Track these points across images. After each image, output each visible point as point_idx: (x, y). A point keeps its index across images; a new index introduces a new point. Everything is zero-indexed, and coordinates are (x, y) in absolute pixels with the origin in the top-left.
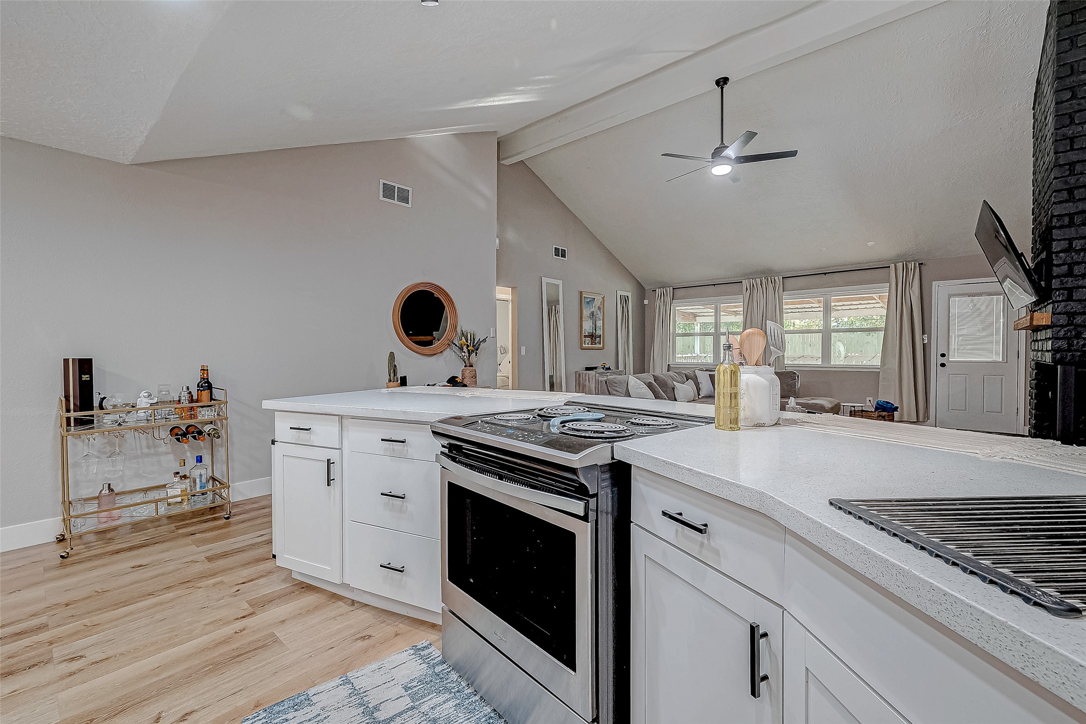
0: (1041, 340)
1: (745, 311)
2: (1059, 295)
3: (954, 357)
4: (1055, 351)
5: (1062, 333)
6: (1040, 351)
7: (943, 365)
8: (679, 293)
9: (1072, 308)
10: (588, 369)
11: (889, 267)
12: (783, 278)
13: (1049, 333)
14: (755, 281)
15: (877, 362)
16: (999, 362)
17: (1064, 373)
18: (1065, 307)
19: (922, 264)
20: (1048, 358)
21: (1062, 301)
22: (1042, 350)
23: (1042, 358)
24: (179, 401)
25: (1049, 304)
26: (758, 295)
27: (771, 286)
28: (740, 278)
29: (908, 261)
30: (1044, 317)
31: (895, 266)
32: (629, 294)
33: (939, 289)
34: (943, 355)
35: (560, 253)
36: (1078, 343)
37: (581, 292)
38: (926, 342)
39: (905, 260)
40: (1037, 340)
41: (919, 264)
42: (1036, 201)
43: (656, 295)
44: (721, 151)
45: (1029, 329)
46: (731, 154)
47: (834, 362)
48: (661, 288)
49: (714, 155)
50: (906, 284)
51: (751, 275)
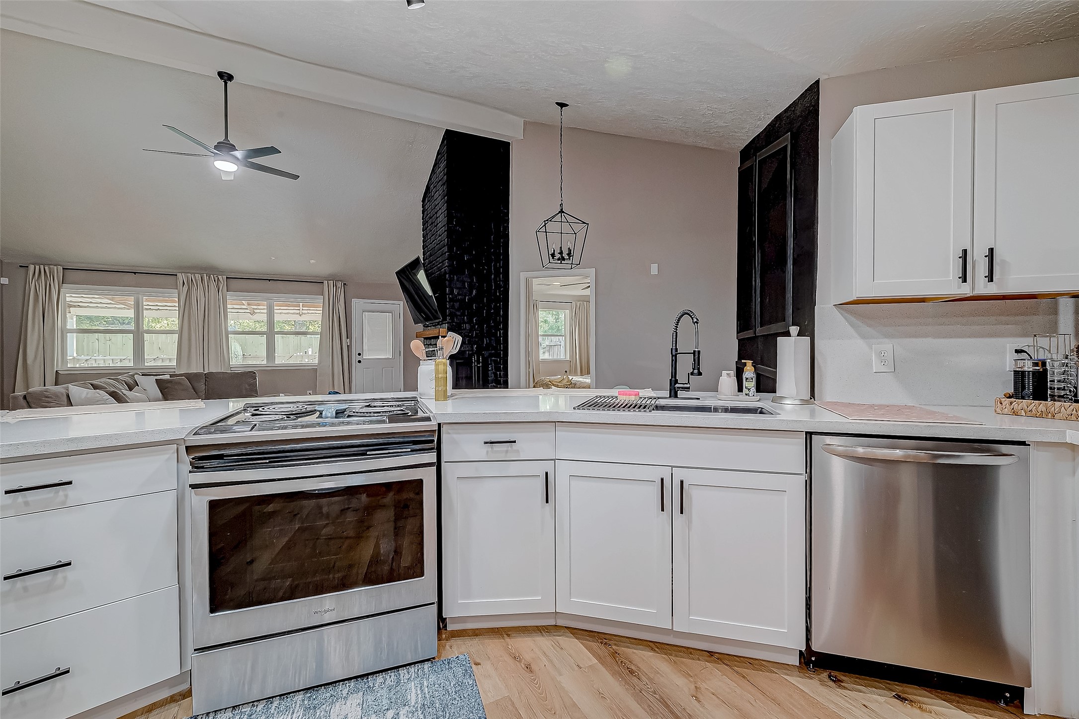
1: (182, 308)
2: (450, 319)
3: (366, 356)
7: (359, 362)
8: (74, 276)
11: (324, 283)
12: (227, 278)
14: (194, 276)
15: (314, 361)
16: (390, 359)
19: (345, 284)
21: (451, 322)
26: (198, 293)
27: (213, 285)
28: (176, 270)
29: (336, 280)
31: (328, 282)
33: (357, 304)
34: (359, 354)
38: (349, 344)
39: (334, 279)
41: (344, 284)
43: (27, 273)
44: (225, 147)
45: (423, 338)
46: (239, 154)
47: (278, 361)
48: (39, 265)
49: (216, 147)
50: (336, 296)
51: (186, 269)
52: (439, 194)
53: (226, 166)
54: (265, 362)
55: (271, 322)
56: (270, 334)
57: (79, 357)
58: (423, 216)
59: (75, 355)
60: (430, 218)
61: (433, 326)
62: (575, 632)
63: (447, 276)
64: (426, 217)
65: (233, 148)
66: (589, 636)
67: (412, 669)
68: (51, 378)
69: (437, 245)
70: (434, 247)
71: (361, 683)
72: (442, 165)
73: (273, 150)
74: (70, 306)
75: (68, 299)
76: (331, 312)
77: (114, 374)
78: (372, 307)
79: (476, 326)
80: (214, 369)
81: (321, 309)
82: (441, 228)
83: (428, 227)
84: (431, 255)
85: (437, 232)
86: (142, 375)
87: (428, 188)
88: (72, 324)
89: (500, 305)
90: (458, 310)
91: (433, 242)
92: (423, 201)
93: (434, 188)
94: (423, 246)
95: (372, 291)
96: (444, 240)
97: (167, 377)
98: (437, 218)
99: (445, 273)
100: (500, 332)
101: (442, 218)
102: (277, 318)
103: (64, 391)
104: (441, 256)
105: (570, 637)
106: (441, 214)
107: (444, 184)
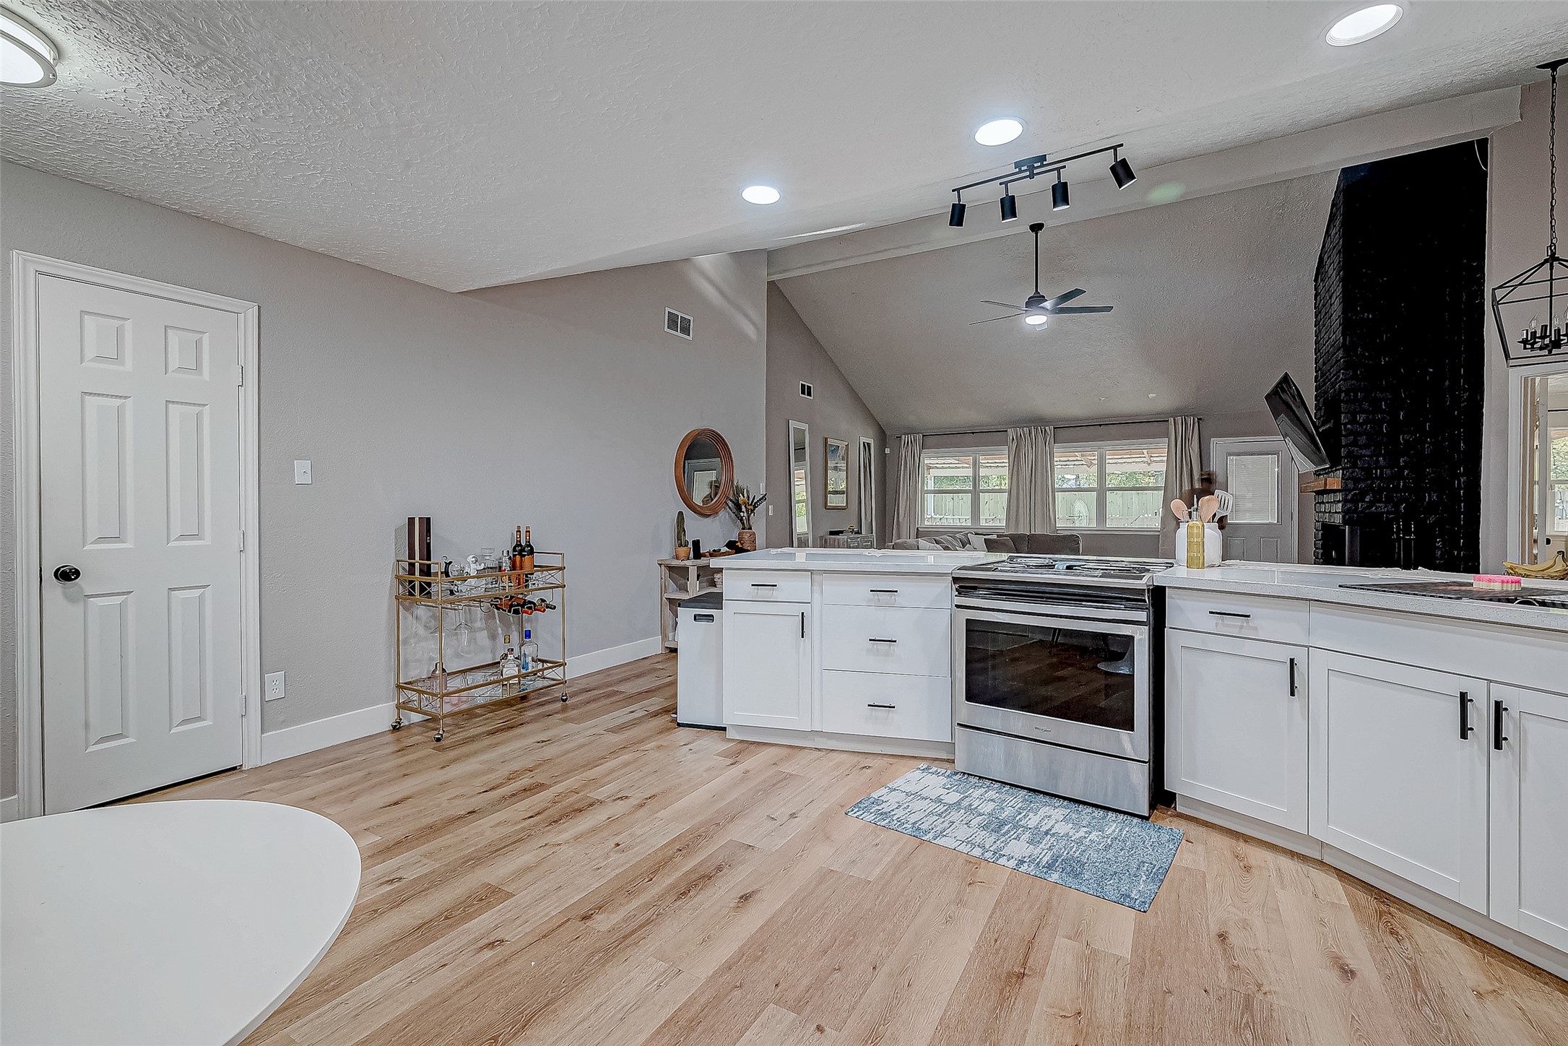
0: (1328, 502)
1: (1011, 464)
2: (1347, 463)
4: (1345, 512)
5: (1349, 497)
6: (1327, 513)
8: (930, 440)
9: (1357, 475)
10: (832, 533)
11: (1168, 421)
12: (1054, 428)
13: (1339, 496)
14: (1023, 430)
15: (1157, 524)
16: (1275, 524)
17: (1351, 532)
18: (1352, 473)
19: (1201, 419)
20: (1338, 519)
21: (1350, 468)
22: (1330, 512)
23: (1330, 519)
24: (500, 567)
25: (1339, 470)
26: (1026, 448)
27: (1040, 437)
28: (1004, 426)
29: (1187, 416)
30: (1335, 481)
31: (1174, 420)
32: (871, 441)
33: (1218, 446)
35: (806, 390)
36: (1362, 505)
37: (826, 439)
39: (1182, 413)
40: (1323, 503)
41: (1198, 419)
42: (1320, 369)
43: (900, 442)
44: (1035, 301)
45: (1315, 492)
46: (1048, 305)
47: (1110, 524)
48: (908, 434)
49: (1028, 304)
50: (1185, 440)
51: (1017, 423)
52: (1332, 270)
53: (1036, 320)
54: (1094, 525)
55: (1102, 475)
56: (1102, 492)
57: (935, 516)
58: (1315, 304)
59: (933, 514)
60: (1324, 306)
61: (1326, 473)
62: (1342, 875)
63: (1343, 395)
64: (1319, 304)
65: (1043, 299)
66: (1363, 887)
67: (1121, 817)
68: (913, 533)
69: (1331, 347)
70: (1328, 351)
71: (1072, 805)
72: (1338, 223)
73: (1077, 292)
74: (930, 468)
75: (926, 462)
76: (1179, 458)
77: (952, 532)
78: (1243, 447)
79: (1406, 472)
80: (1038, 531)
81: (1166, 455)
82: (1336, 320)
83: (1321, 319)
84: (1324, 364)
85: (1331, 327)
86: (976, 534)
87: (1321, 259)
88: (930, 485)
89: (1460, 432)
90: (1366, 446)
91: (1326, 343)
92: (1316, 280)
93: (1328, 259)
94: (1315, 349)
95: (1240, 426)
96: (1339, 339)
97: (995, 537)
98: (1331, 305)
99: (1340, 391)
100: (1459, 481)
101: (1336, 307)
102: (1109, 469)
103: (915, 543)
104: (1335, 363)
105: (1335, 878)
106: (1336, 298)
107: (1339, 251)
